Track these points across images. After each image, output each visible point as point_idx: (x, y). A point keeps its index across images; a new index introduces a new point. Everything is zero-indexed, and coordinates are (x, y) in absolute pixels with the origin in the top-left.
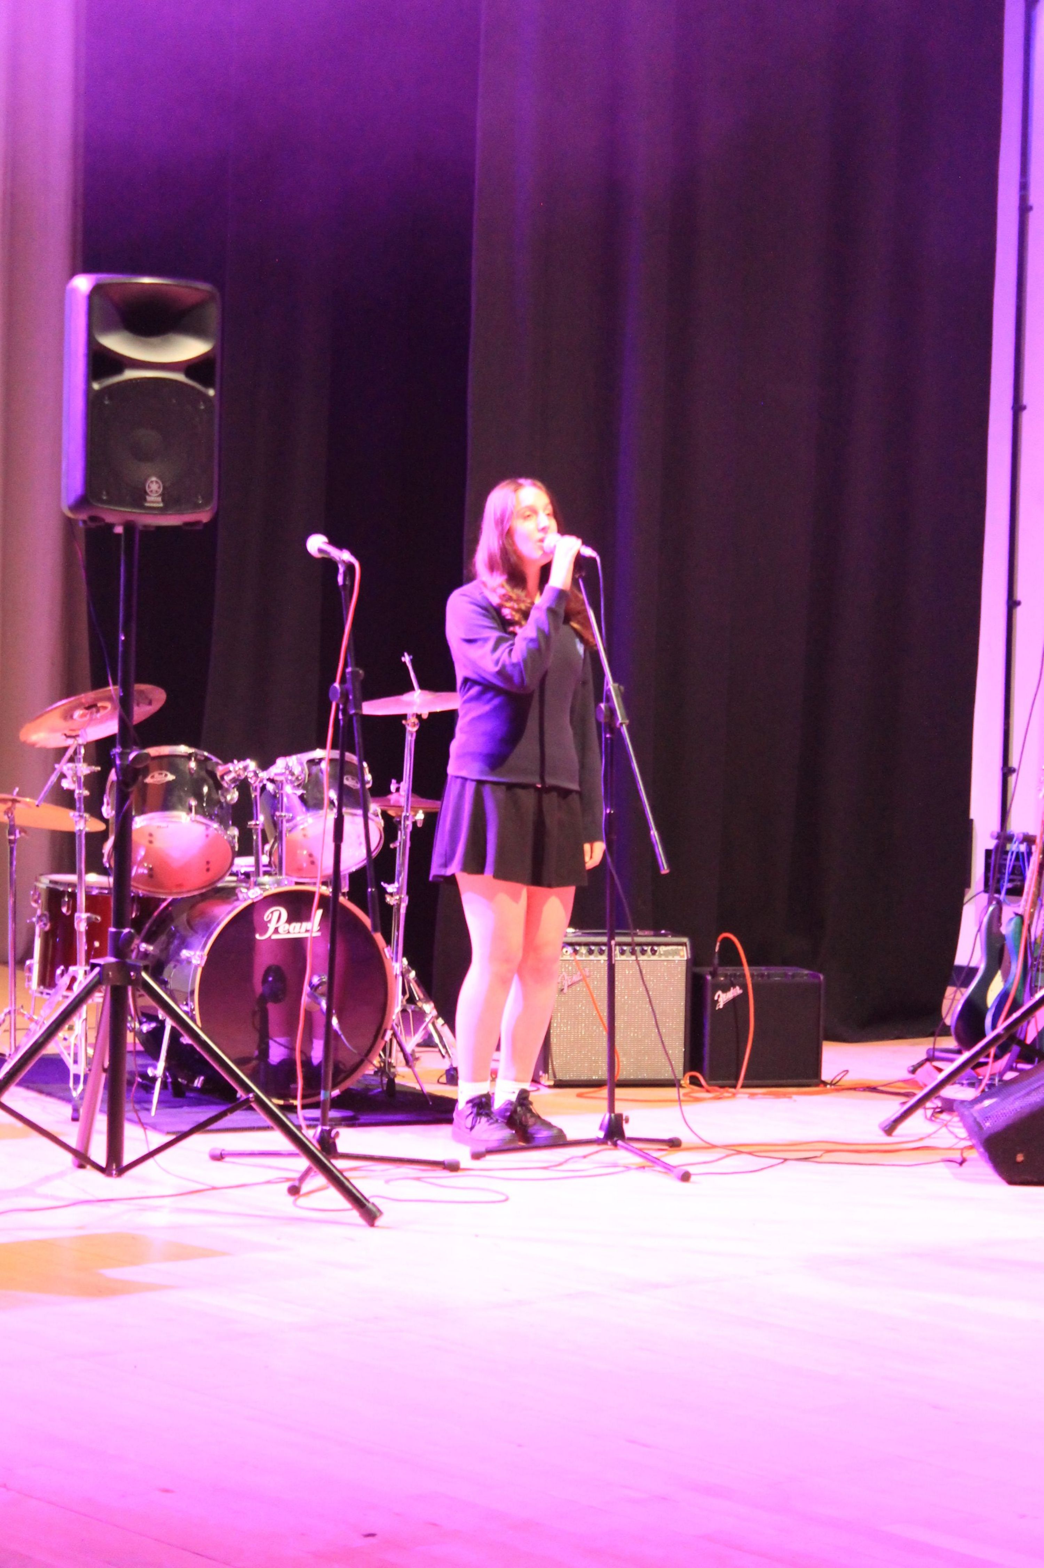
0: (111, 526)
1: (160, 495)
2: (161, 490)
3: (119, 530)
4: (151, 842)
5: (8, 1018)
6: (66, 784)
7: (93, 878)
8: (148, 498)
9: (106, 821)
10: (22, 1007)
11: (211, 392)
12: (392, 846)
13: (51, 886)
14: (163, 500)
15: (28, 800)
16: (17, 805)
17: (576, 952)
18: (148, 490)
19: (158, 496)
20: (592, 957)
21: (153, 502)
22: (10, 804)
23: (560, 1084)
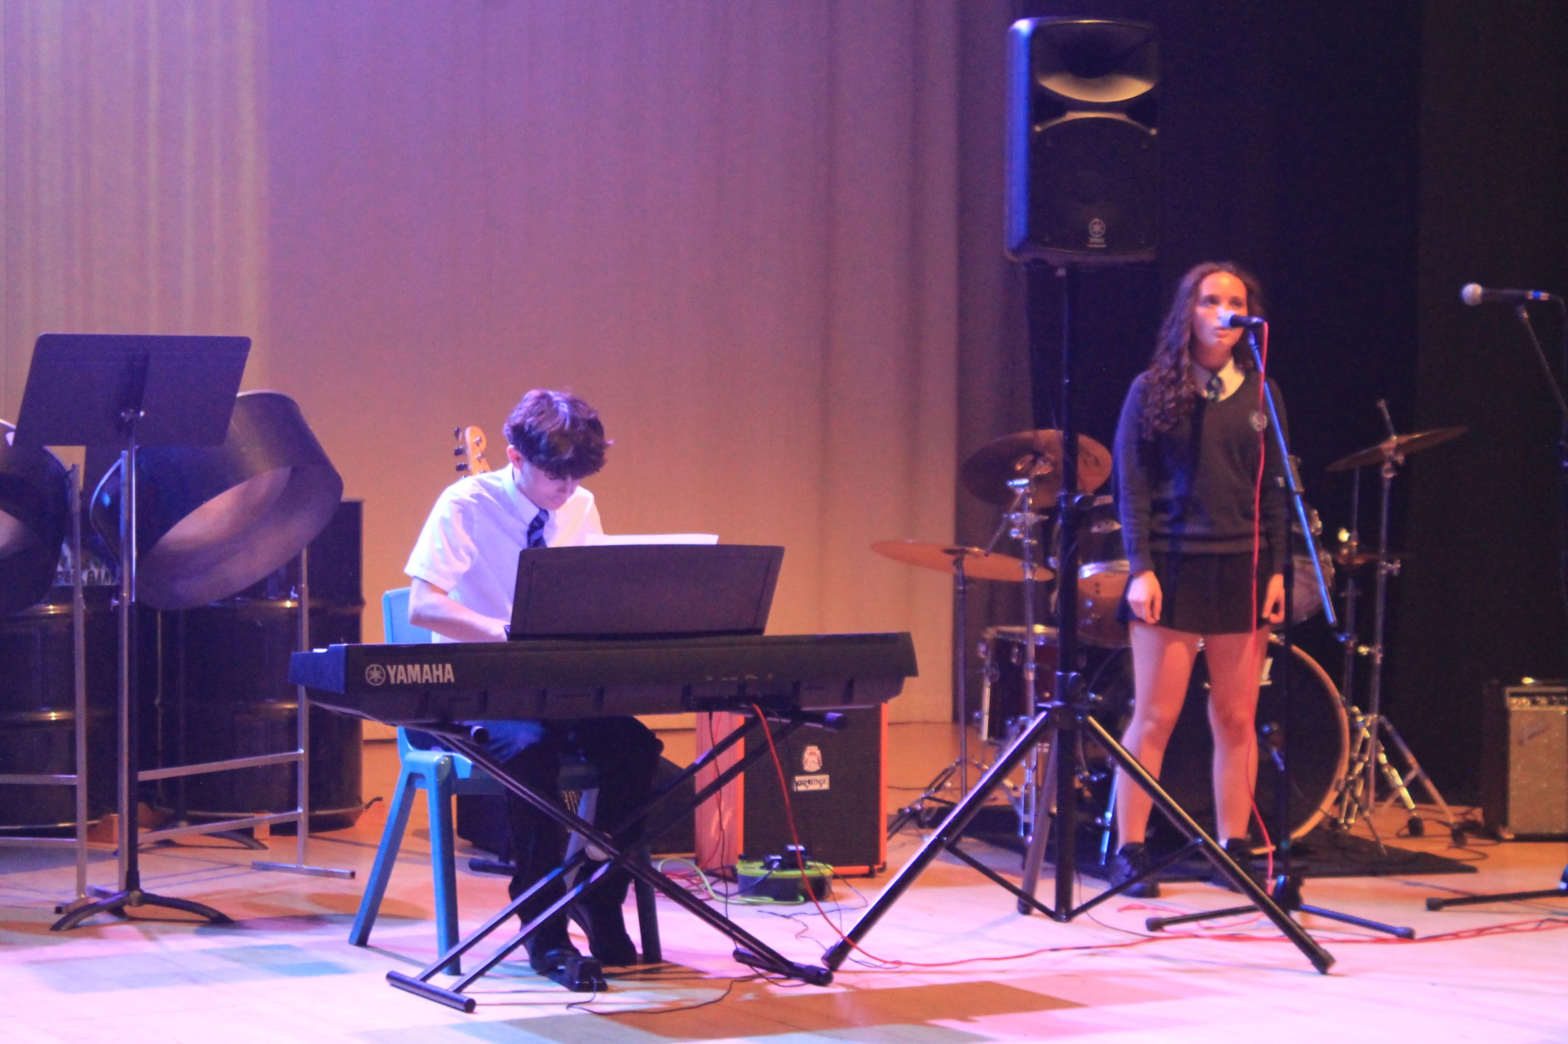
0: (1054, 269)
1: (1102, 237)
2: (1103, 232)
3: (1061, 272)
4: (1098, 592)
5: (958, 768)
6: (1015, 534)
7: (1039, 629)
8: (1092, 240)
9: (1053, 571)
10: (973, 757)
11: (1153, 132)
12: (1343, 595)
13: (1000, 637)
14: (1106, 242)
15: (977, 550)
16: (966, 556)
17: (1534, 703)
18: (1091, 232)
19: (1100, 237)
20: (1552, 708)
21: (1094, 243)
22: (958, 556)
23: (1521, 838)
